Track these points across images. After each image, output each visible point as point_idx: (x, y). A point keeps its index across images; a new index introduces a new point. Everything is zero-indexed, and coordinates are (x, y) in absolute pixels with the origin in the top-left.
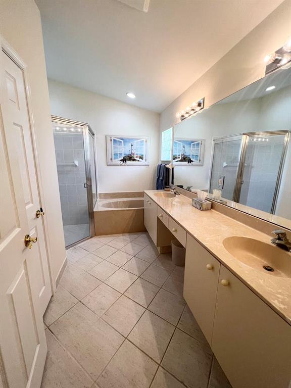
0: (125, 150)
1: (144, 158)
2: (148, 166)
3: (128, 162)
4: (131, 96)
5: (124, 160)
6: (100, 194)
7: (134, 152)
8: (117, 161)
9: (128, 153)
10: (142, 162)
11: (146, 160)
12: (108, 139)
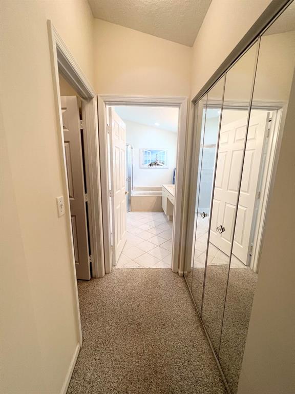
0: (152, 158)
1: (165, 164)
2: (167, 169)
3: (154, 166)
4: (157, 124)
5: (151, 165)
6: (134, 187)
7: (158, 159)
8: (147, 166)
9: (154, 160)
10: (164, 166)
11: (166, 165)
12: (142, 151)
